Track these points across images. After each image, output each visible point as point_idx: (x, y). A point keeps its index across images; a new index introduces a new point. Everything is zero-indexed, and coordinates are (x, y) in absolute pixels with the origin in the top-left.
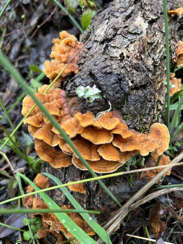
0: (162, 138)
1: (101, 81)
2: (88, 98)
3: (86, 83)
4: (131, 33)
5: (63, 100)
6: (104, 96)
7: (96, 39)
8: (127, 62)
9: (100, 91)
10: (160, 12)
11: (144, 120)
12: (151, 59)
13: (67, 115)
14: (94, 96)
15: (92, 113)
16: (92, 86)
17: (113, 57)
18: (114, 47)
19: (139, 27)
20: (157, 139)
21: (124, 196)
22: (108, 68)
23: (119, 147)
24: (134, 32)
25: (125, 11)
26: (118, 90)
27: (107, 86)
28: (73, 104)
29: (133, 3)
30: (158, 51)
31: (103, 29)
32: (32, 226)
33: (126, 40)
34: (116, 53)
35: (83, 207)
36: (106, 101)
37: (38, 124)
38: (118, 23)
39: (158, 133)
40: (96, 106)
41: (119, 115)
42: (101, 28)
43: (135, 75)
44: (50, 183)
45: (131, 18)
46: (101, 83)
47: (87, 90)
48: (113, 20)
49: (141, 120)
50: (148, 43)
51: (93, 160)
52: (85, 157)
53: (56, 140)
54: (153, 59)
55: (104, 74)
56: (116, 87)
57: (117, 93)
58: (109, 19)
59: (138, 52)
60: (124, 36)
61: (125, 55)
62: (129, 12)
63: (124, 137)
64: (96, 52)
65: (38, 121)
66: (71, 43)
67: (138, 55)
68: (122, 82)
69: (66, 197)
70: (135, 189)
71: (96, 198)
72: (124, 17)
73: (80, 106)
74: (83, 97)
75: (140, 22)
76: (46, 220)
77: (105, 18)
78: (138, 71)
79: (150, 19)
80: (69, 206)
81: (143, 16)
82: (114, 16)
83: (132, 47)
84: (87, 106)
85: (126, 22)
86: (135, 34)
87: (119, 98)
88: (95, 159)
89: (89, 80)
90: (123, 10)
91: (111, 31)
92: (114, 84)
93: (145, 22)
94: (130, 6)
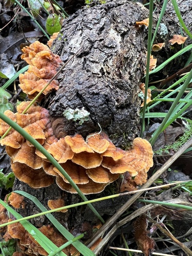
0: (146, 154)
1: (89, 102)
2: (78, 121)
3: (74, 104)
4: (107, 47)
5: (46, 121)
6: (93, 118)
7: (72, 51)
8: (109, 79)
9: (89, 113)
10: (129, 23)
11: (129, 138)
12: (127, 73)
13: (51, 136)
14: (83, 118)
15: (81, 136)
16: (80, 108)
17: (95, 74)
18: (93, 62)
19: (114, 41)
20: (142, 156)
21: (106, 210)
22: (93, 88)
23: (109, 168)
24: (110, 46)
25: (98, 23)
26: (106, 111)
27: (96, 107)
28: (58, 125)
29: (104, 15)
30: (133, 65)
31: (77, 41)
32: (4, 249)
33: (103, 54)
34: (96, 69)
35: (64, 226)
36: (95, 122)
37: (17, 145)
38: (92, 35)
39: (142, 149)
40: (86, 128)
41: (106, 135)
42: (76, 39)
43: (119, 93)
44: (26, 202)
45: (104, 30)
46: (89, 104)
47: (76, 113)
48: (86, 31)
49: (126, 138)
50: (125, 58)
51: (82, 183)
52: (75, 182)
53: (39, 162)
54: (130, 73)
55: (91, 94)
56: (104, 108)
57: (105, 114)
58: (82, 30)
59: (116, 67)
60: (101, 50)
61: (105, 71)
62: (102, 23)
63: (116, 159)
64: (75, 67)
65: (17, 141)
66: (48, 56)
67: (116, 70)
68: (109, 103)
69: (46, 217)
70: (116, 202)
71: (78, 215)
72: (98, 29)
73: (66, 128)
74: (71, 120)
75: (113, 36)
76: (23, 244)
77: (78, 28)
78: (121, 89)
79: (123, 32)
80: (49, 226)
81: (116, 29)
82: (87, 27)
83: (110, 63)
84: (76, 128)
85: (101, 35)
86: (111, 47)
87: (107, 119)
88: (85, 182)
89: (77, 101)
90: (96, 22)
91: (87, 44)
92: (102, 105)
93: (118, 35)
94: (102, 17)
